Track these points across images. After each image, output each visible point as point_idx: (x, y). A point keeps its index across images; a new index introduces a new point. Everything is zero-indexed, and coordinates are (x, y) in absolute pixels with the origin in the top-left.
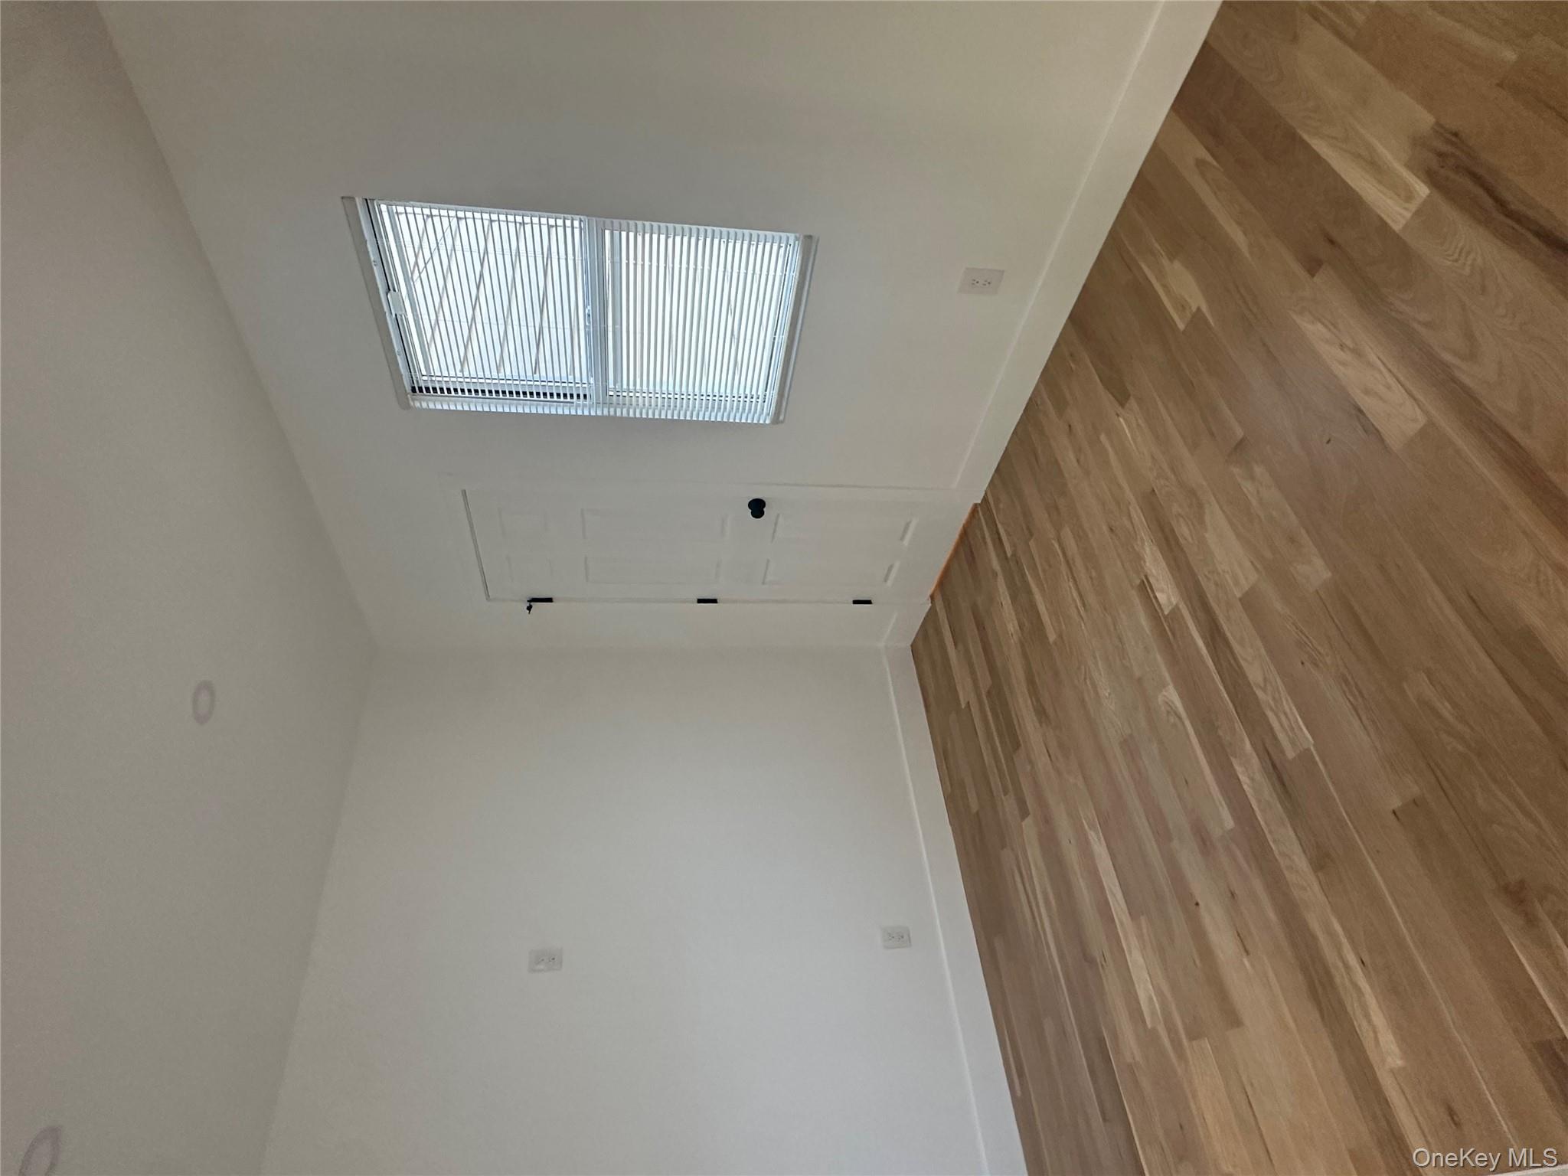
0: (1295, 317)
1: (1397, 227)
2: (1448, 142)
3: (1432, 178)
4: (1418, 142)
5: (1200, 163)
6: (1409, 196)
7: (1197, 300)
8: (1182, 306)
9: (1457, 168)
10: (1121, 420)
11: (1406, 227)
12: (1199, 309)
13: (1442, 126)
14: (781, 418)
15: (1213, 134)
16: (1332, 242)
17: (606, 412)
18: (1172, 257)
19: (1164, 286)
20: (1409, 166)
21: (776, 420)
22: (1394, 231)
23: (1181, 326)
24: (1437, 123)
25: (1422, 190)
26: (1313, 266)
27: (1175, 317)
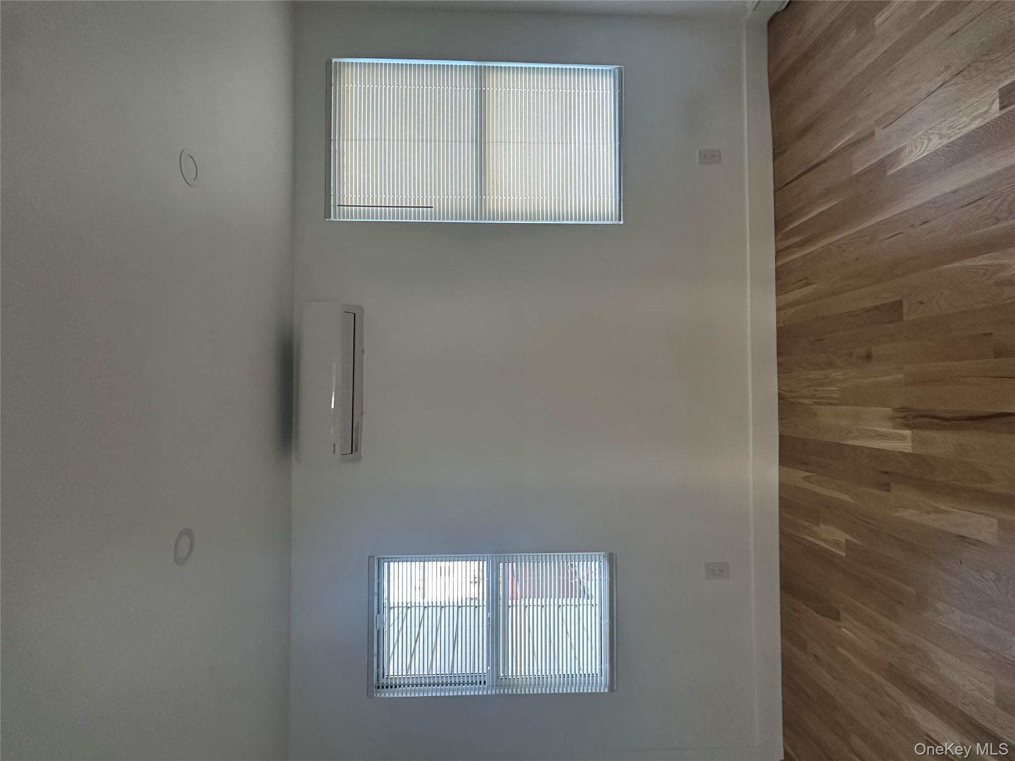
0: (894, 514)
1: (910, 450)
2: (902, 412)
3: (907, 426)
4: (891, 418)
5: (806, 478)
6: (904, 438)
7: (842, 537)
8: (837, 544)
9: (915, 417)
10: (844, 630)
11: (913, 448)
12: (846, 540)
13: (896, 409)
14: (615, 688)
15: (803, 464)
16: (887, 473)
17: (498, 692)
18: (817, 524)
19: (822, 540)
20: (894, 428)
21: (611, 688)
22: (910, 453)
23: (843, 554)
24: (893, 409)
25: (908, 432)
26: (886, 487)
27: (838, 552)
